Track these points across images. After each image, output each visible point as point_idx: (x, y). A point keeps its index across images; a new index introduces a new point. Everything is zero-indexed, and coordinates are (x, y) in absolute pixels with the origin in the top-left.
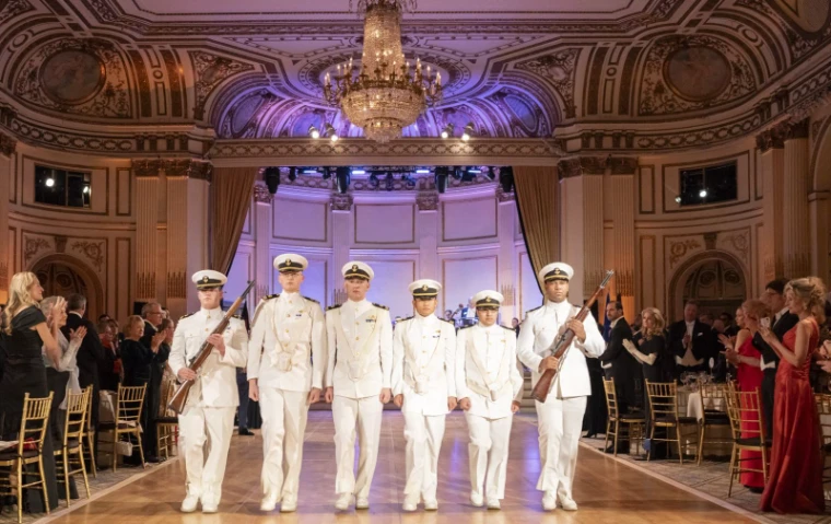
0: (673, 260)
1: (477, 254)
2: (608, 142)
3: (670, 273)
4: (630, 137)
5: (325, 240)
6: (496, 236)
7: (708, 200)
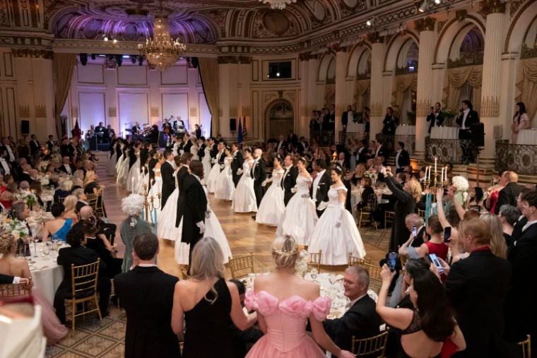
0: (266, 101)
1: (179, 92)
2: (239, 49)
3: (265, 107)
4: (249, 47)
5: (103, 83)
6: (187, 84)
7: (280, 77)
